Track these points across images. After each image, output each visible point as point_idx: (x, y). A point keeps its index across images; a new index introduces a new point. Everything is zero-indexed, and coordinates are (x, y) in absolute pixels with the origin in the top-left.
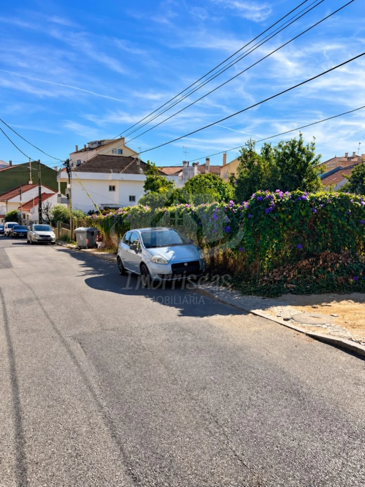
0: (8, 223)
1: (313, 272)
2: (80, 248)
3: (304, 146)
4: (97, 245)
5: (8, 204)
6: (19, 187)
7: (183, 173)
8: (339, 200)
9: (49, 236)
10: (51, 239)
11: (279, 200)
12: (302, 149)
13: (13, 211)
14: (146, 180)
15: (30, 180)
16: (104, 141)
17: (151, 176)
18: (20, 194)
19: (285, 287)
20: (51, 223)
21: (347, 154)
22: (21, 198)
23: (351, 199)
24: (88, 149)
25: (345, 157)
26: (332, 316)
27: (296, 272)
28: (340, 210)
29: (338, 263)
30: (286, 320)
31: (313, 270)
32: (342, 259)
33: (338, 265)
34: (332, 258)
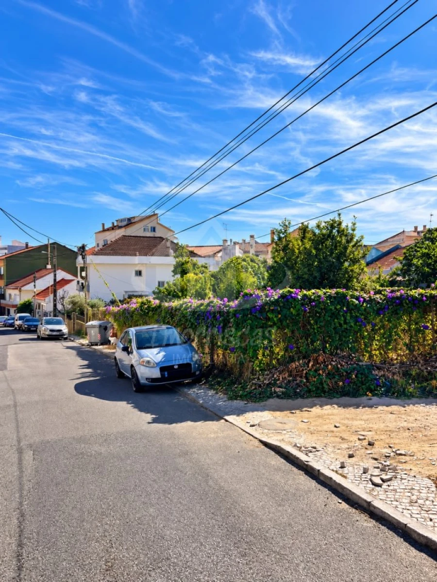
0: (19, 315)
1: (304, 375)
2: (92, 344)
3: (343, 226)
4: (109, 341)
5: (22, 293)
6: (34, 273)
7: (222, 254)
8: (334, 297)
9: (60, 331)
10: (63, 335)
11: (268, 299)
12: (342, 229)
13: (26, 300)
14: (175, 263)
15: (48, 264)
16: (134, 218)
17: (180, 259)
18: (34, 281)
19: (273, 391)
20: (66, 315)
21: (416, 228)
22: (35, 286)
23: (347, 296)
24: (117, 228)
25: (415, 231)
26: (302, 421)
27: (287, 375)
28: (335, 308)
29: (331, 365)
30: (252, 426)
31: (305, 372)
32: (336, 361)
33: (330, 366)
34: (324, 360)
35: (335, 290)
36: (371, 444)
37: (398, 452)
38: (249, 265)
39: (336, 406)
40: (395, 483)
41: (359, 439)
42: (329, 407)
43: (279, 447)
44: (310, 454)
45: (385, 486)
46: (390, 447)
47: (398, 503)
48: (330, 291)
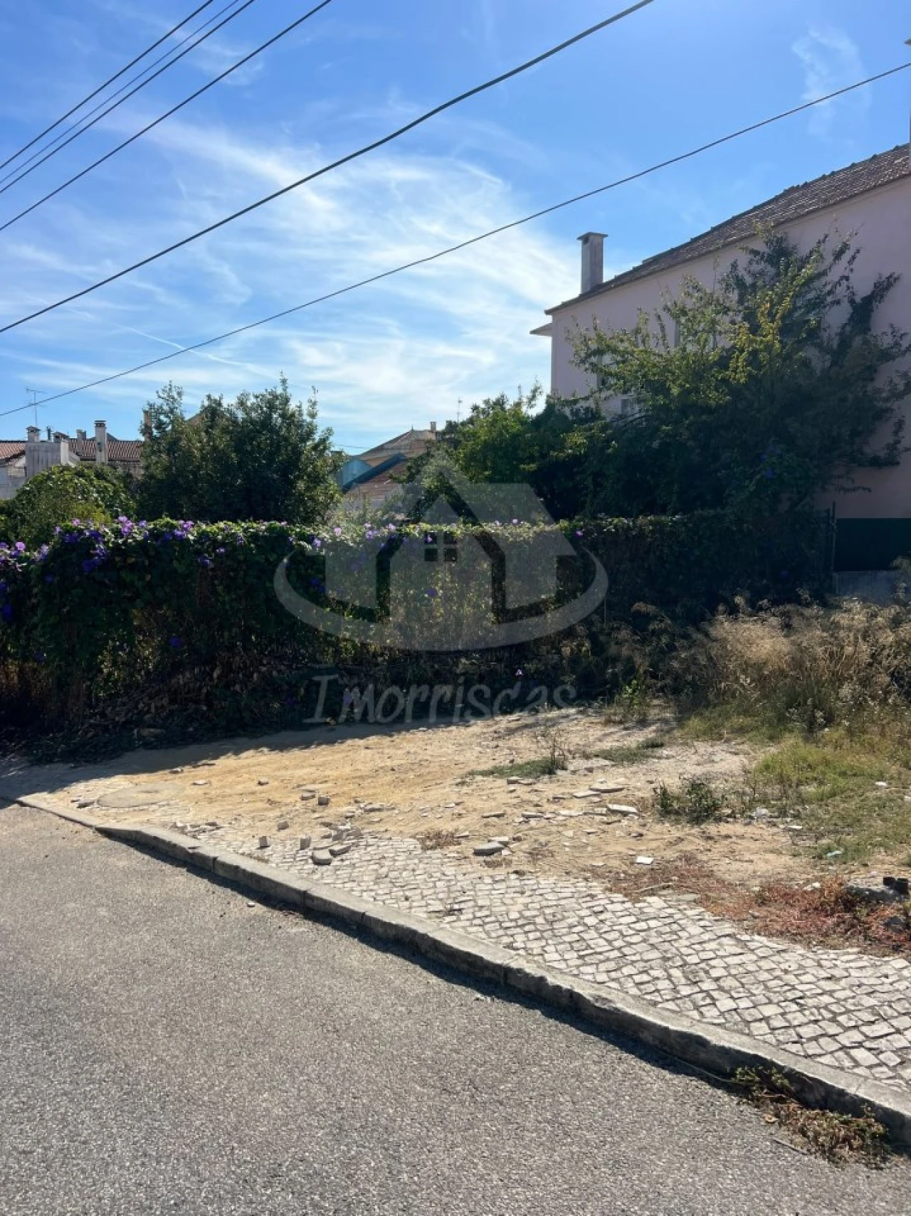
1: (203, 696)
3: (292, 406)
7: (27, 461)
11: (120, 541)
12: (290, 412)
19: (135, 736)
23: (290, 535)
25: (431, 431)
26: (195, 784)
27: (165, 701)
28: (267, 560)
29: (259, 672)
30: (82, 806)
31: (204, 690)
32: (268, 663)
33: (255, 675)
34: (244, 663)
35: (266, 523)
36: (323, 803)
37: (369, 807)
38: (91, 484)
39: (265, 750)
40: (354, 855)
41: (303, 799)
42: (251, 752)
43: (137, 832)
44: (202, 836)
45: (336, 862)
46: (356, 802)
47: (354, 884)
48: (255, 525)
